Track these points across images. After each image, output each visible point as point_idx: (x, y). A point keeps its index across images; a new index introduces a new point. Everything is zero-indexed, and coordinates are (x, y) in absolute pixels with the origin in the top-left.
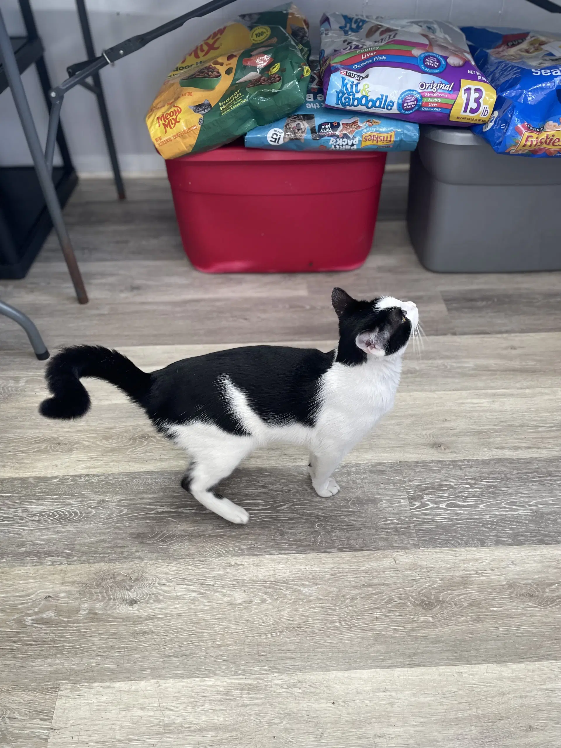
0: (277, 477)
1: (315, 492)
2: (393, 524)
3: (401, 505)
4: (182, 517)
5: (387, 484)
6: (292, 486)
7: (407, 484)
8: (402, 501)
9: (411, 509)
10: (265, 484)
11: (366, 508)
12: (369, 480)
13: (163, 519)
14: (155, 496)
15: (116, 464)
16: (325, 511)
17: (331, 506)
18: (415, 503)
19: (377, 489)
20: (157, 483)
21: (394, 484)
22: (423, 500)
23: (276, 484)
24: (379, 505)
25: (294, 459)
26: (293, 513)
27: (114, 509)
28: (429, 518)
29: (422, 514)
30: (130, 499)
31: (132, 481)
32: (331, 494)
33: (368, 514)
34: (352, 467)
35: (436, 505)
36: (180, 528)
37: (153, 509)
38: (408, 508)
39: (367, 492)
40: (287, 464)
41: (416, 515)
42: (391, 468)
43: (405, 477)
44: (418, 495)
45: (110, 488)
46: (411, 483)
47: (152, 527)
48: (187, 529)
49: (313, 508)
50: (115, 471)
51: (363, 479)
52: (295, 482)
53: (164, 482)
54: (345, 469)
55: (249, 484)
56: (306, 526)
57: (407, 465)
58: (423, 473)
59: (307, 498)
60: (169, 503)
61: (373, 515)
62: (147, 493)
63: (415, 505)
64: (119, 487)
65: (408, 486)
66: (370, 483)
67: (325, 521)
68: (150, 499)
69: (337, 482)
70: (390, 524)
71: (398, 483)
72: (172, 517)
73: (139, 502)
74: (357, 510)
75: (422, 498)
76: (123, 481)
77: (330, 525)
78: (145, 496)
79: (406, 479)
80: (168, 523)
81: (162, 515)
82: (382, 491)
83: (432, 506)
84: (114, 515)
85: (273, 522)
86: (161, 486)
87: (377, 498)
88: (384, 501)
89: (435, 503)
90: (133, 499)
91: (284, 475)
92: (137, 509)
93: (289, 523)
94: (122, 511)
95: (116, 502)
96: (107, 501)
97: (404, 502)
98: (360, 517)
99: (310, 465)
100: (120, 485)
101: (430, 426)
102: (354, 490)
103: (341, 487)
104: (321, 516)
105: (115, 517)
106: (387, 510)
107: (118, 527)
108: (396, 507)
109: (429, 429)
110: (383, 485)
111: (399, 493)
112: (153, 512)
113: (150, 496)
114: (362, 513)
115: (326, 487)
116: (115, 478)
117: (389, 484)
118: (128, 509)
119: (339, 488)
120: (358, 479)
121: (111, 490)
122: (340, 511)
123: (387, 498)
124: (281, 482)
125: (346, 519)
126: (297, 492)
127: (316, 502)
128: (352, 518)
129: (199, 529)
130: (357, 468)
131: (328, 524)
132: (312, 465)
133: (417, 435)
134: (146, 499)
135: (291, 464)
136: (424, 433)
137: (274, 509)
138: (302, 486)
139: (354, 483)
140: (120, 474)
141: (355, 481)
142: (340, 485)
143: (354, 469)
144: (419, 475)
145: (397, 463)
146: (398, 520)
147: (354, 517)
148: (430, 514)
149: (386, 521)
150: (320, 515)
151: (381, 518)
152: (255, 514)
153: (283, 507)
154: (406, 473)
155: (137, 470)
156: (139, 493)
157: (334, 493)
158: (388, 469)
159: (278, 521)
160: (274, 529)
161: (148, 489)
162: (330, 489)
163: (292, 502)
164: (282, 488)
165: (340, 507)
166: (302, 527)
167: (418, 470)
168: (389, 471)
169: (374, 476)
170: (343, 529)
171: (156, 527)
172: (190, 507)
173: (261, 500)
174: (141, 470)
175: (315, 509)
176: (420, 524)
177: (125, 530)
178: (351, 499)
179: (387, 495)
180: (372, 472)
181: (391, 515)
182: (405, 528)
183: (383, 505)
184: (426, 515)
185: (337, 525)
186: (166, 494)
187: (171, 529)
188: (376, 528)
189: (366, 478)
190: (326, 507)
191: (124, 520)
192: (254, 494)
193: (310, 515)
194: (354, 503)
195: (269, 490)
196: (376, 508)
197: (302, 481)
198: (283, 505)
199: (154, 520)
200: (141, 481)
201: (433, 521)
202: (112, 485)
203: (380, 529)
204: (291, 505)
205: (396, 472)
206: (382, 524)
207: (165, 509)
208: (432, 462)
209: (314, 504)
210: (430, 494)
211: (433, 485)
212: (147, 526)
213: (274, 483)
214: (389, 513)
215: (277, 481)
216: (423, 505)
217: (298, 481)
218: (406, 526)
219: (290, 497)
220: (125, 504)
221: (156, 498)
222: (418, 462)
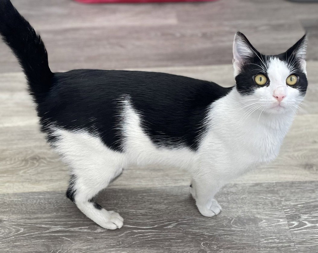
0: (162, 198)
1: (199, 211)
2: (275, 243)
3: (280, 225)
4: (75, 236)
5: (265, 204)
6: (176, 206)
7: (285, 204)
8: (281, 220)
9: (290, 228)
10: (151, 204)
11: (247, 227)
12: (249, 200)
13: (57, 238)
14: (49, 215)
15: (11, 185)
16: (209, 230)
17: (214, 226)
18: (293, 222)
19: (256, 209)
20: (50, 203)
21: (272, 203)
22: (301, 220)
23: (161, 204)
24: (260, 224)
25: (176, 180)
26: (179, 232)
27: (11, 228)
28: (308, 237)
29: (301, 233)
30: (26, 218)
31: (27, 200)
32: (213, 214)
33: (250, 233)
34: (231, 187)
35: (313, 225)
36: (74, 247)
37: (48, 229)
38: (287, 228)
39: (247, 212)
40: (170, 185)
41: (296, 234)
42: (268, 188)
43: (282, 197)
44: (295, 215)
45: (6, 208)
46: (288, 203)
47: (48, 246)
48: (81, 248)
49: (197, 228)
50: (10, 191)
51: (242, 199)
52: (178, 202)
53: (57, 202)
54: (225, 189)
55: (136, 204)
56: (192, 244)
57: (283, 186)
58: (298, 193)
59: (191, 218)
60: (62, 223)
61: (255, 234)
62: (41, 213)
63: (294, 224)
64: (14, 206)
65: (285, 206)
66: (249, 203)
67: (210, 241)
68: (45, 218)
69: (219, 202)
70: (271, 243)
71: (276, 203)
72: (66, 236)
73: (35, 221)
74: (239, 230)
75: (300, 217)
76: (18, 201)
77: (215, 244)
78: (40, 216)
79: (283, 199)
80: (62, 241)
81: (56, 234)
82: (261, 211)
83: (309, 225)
84: (12, 234)
85: (161, 240)
86: (54, 206)
87: (257, 218)
88: (264, 221)
89: (312, 222)
90: (29, 219)
91: (168, 196)
92: (33, 228)
93: (176, 243)
94: (19, 230)
95: (12, 222)
96: (5, 221)
97: (283, 222)
98: (243, 236)
99: (191, 186)
100: (16, 205)
101: (301, 148)
102: (235, 210)
103: (223, 207)
104: (206, 235)
105: (13, 236)
106: (267, 229)
107: (16, 246)
108: (276, 226)
109: (301, 150)
110: (261, 205)
111: (278, 213)
112: (48, 231)
113: (44, 216)
114: (244, 232)
115: (209, 208)
116: (10, 198)
117: (268, 204)
118: (25, 228)
119: (221, 208)
120: (237, 199)
121: (7, 210)
122: (223, 230)
123: (267, 217)
124: (166, 202)
125: (229, 238)
126: (182, 212)
127: (200, 221)
128: (235, 237)
129: (92, 248)
130: (236, 188)
131: (213, 242)
132: (193, 186)
133: (289, 157)
134: (40, 218)
135: (173, 185)
136: (296, 154)
137: (161, 228)
138: (186, 206)
139: (234, 203)
140: (15, 194)
141: (235, 201)
142: (221, 205)
143: (233, 190)
144: (295, 196)
145: (273, 183)
146: (278, 239)
147: (237, 236)
148: (308, 233)
149: (268, 240)
150: (204, 235)
151: (262, 237)
152: (143, 233)
153: (169, 227)
154: (282, 193)
155: (30, 191)
156: (34, 213)
157: (217, 214)
158: (265, 189)
159: (166, 240)
160: (163, 248)
161: (42, 209)
162: (212, 209)
163: (177, 221)
164: (167, 208)
165: (223, 226)
166: (189, 246)
167: (293, 190)
168: (266, 191)
169: (253, 196)
170: (228, 248)
171: (52, 246)
172: (81, 226)
173: (148, 219)
174: (34, 190)
175: (200, 229)
176: (300, 243)
177: (23, 249)
178: (233, 218)
179: (266, 215)
180: (250, 193)
181: (272, 234)
182: (286, 247)
183: (263, 224)
184: (304, 234)
185: (222, 244)
186: (59, 214)
187: (65, 248)
188: (259, 247)
189: (246, 198)
190: (210, 226)
191: (22, 239)
192: (141, 214)
193: (194, 234)
194: (235, 223)
195: (155, 210)
196: (257, 228)
197: (185, 201)
198: (170, 224)
199: (50, 239)
200: (35, 201)
201: (311, 240)
202: (8, 205)
203: (262, 247)
204: (177, 225)
205: (272, 192)
206: (264, 243)
207: (59, 228)
208: (306, 182)
209: (198, 223)
210: (307, 214)
211: (309, 204)
212: (44, 245)
213: (160, 203)
214: (270, 232)
215: (162, 201)
216: (301, 224)
217: (181, 202)
218: (286, 245)
219: (175, 217)
220: (22, 224)
221: (50, 218)
222: (293, 183)
